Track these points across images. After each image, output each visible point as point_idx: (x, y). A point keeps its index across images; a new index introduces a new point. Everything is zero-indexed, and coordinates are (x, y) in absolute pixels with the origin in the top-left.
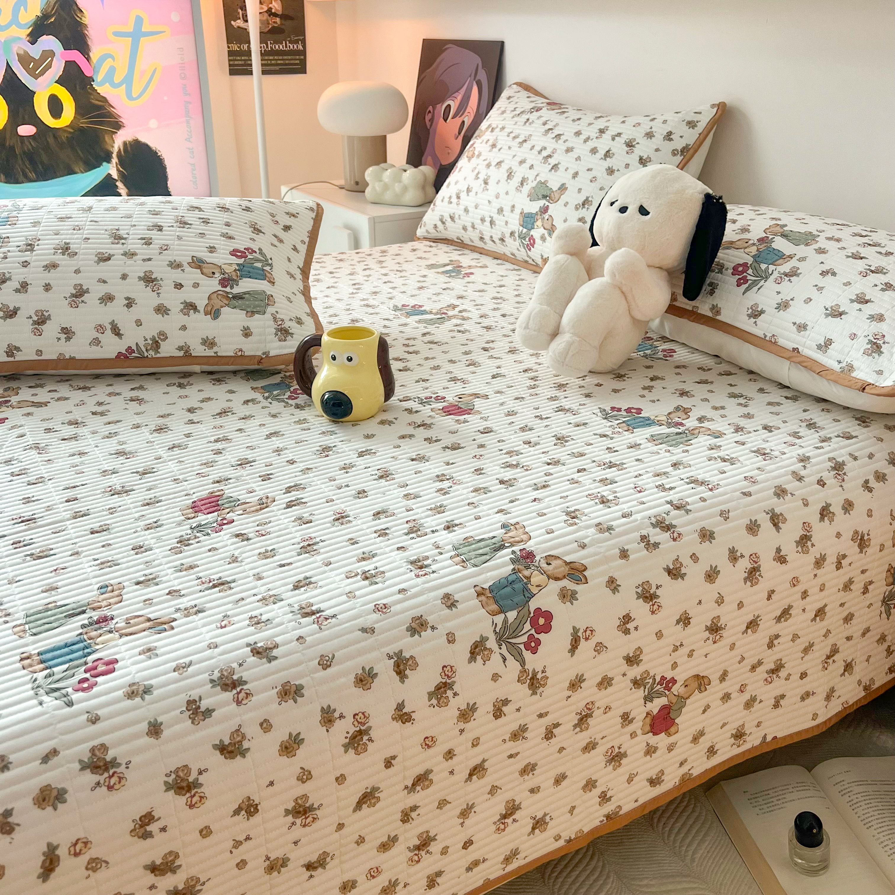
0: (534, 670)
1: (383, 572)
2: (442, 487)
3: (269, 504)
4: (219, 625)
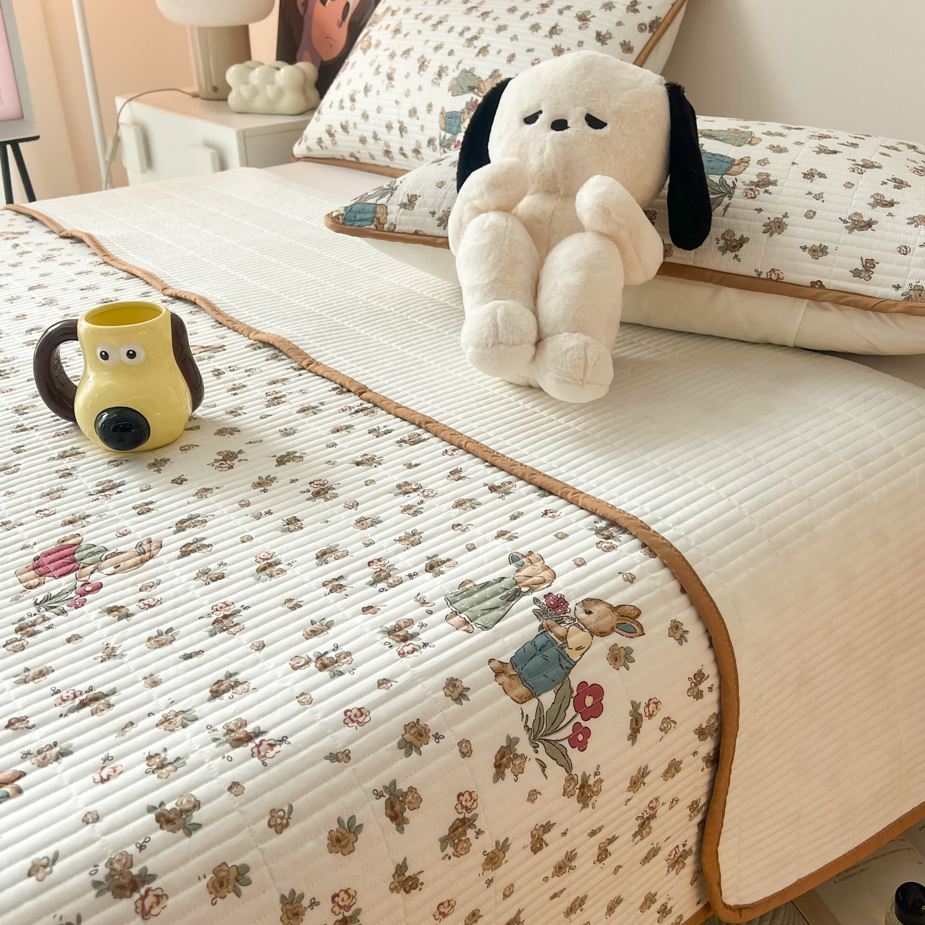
0: (584, 774)
2: (410, 503)
3: (154, 552)
4: (98, 779)
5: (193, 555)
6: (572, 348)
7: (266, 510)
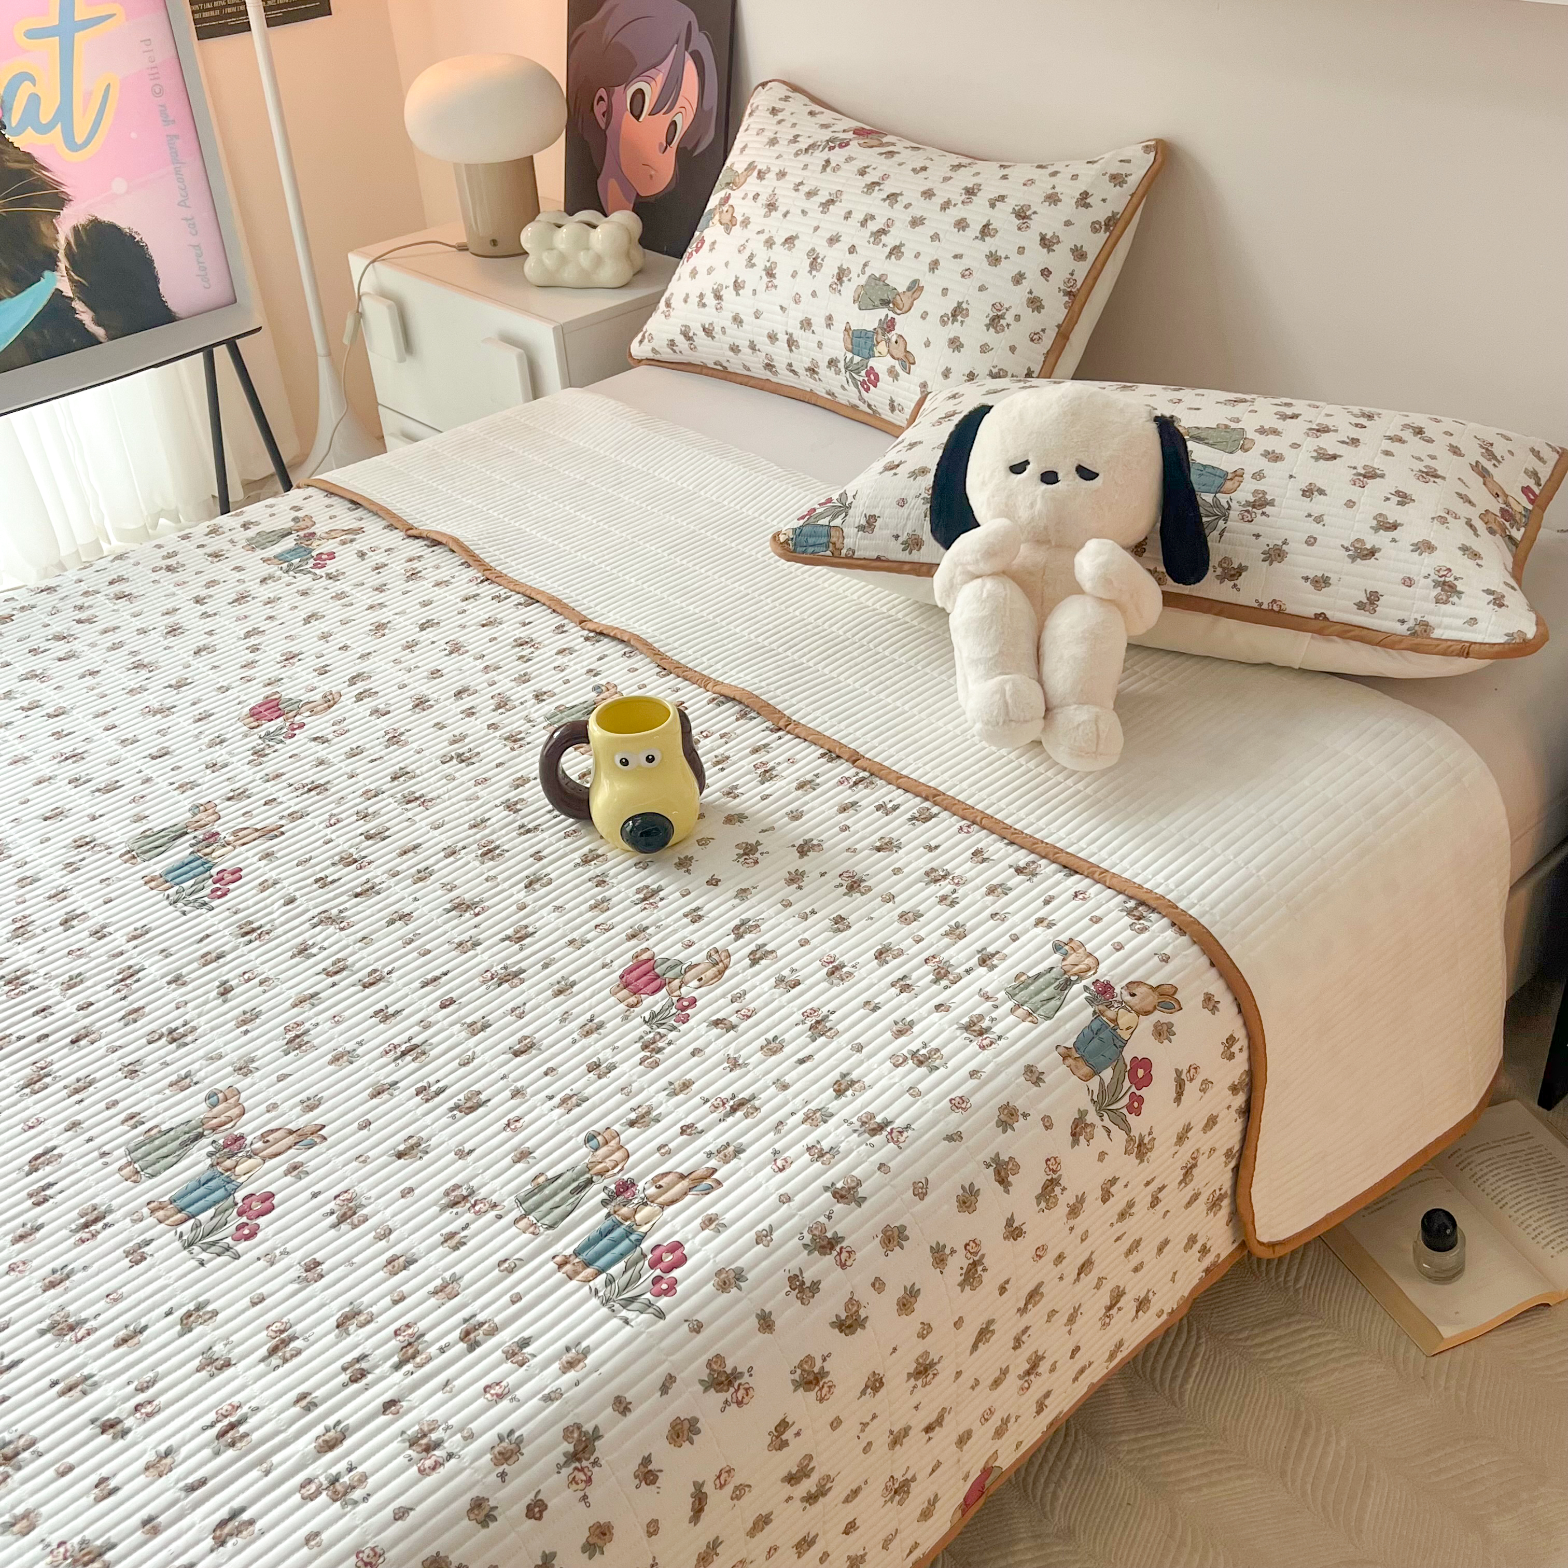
0: (1141, 1135)
1: (937, 1050)
2: (943, 892)
3: (726, 962)
4: (775, 1168)
5: (763, 962)
6: (1084, 722)
7: (810, 909)
